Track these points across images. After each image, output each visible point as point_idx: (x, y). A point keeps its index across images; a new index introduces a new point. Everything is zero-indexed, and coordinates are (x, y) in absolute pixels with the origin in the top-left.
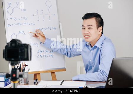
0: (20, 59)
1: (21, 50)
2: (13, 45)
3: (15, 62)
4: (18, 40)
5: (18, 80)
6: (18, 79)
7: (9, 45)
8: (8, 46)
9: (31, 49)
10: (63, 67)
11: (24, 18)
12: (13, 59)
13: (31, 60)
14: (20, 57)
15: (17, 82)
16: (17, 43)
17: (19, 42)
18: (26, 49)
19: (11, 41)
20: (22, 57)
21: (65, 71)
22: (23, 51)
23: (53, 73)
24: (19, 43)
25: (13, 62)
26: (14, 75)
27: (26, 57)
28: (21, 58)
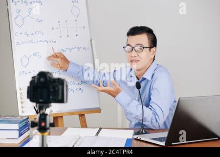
0: (52, 101)
1: (54, 88)
2: (42, 80)
3: (45, 105)
4: (48, 73)
5: (48, 131)
6: (48, 129)
7: (36, 79)
8: (35, 81)
9: (67, 86)
10: (97, 106)
11: (40, 32)
12: (41, 101)
13: (67, 102)
14: (51, 97)
15: (46, 134)
16: (48, 78)
17: (50, 76)
18: (60, 87)
19: (38, 75)
20: (54, 97)
21: (100, 112)
22: (57, 89)
23: (82, 116)
24: (50, 78)
25: (41, 105)
26: (43, 124)
27: (60, 97)
28: (53, 99)
